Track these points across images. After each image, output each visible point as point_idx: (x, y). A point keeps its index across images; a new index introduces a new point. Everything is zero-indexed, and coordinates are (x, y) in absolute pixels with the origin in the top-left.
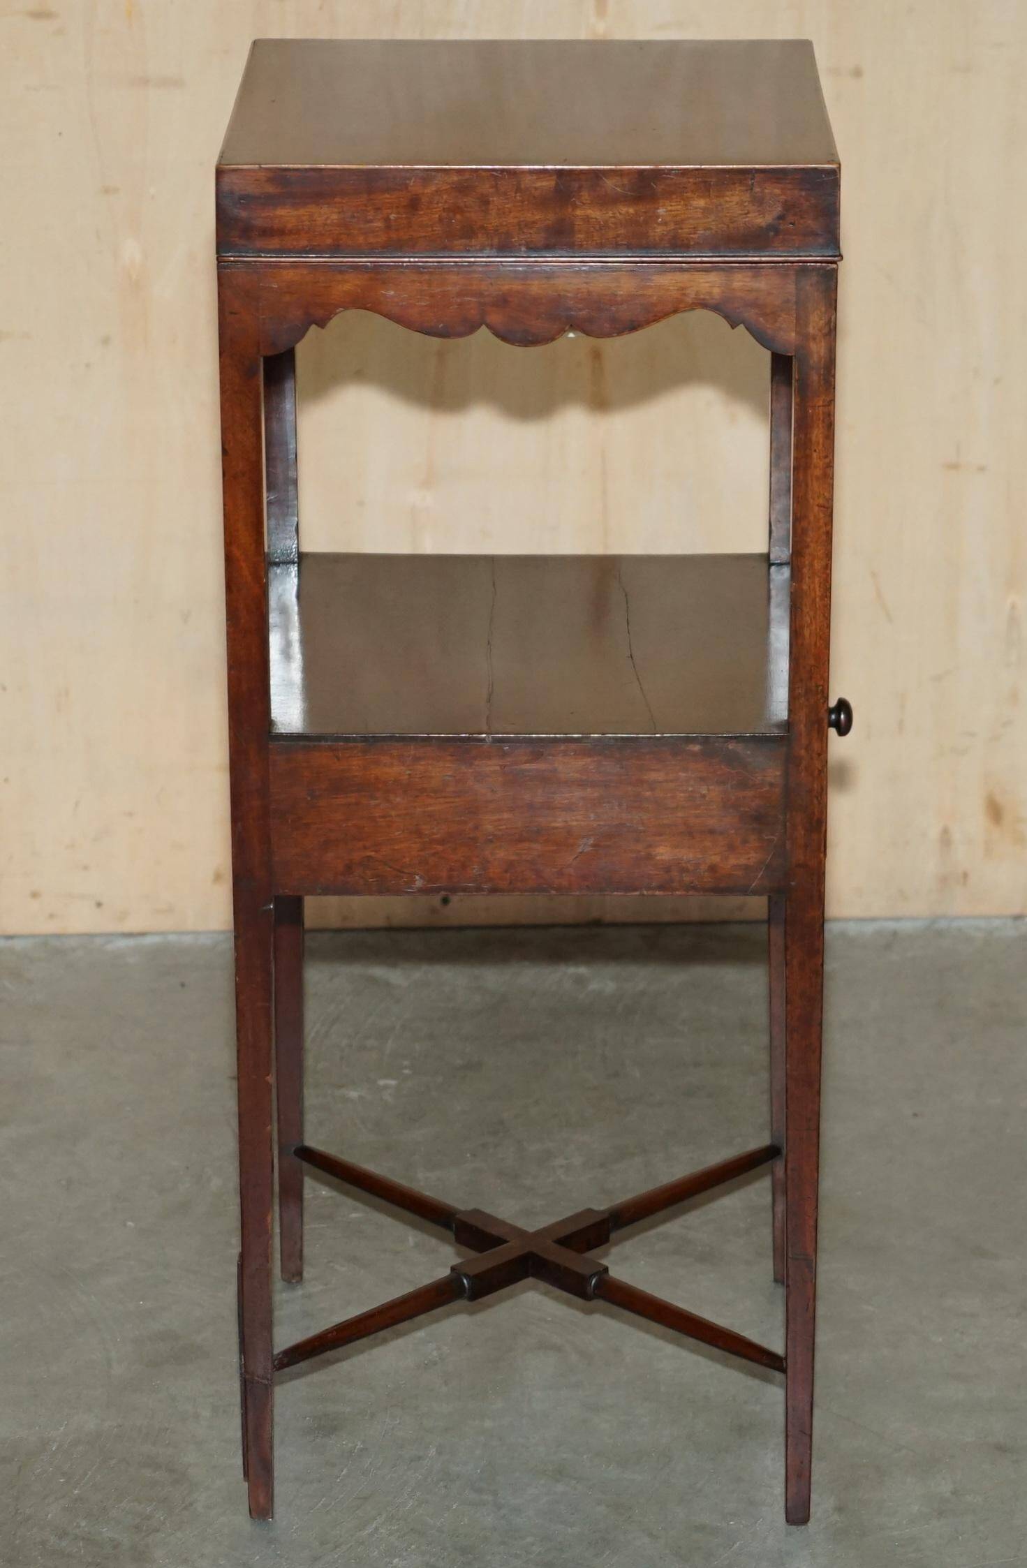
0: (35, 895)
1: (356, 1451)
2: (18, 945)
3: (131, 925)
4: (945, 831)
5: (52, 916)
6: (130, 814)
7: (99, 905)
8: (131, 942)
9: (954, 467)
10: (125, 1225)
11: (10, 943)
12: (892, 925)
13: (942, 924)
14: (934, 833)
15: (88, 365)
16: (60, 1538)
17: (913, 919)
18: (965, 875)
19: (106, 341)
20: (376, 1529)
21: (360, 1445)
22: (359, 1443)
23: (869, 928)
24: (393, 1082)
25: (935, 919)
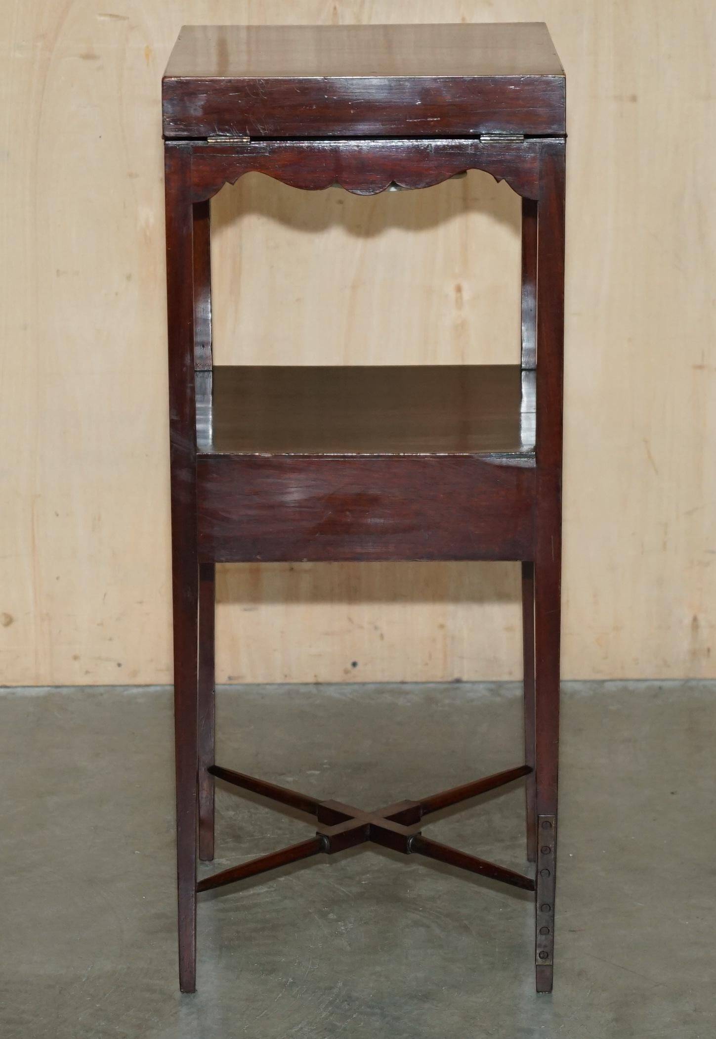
0: (76, 658)
1: (288, 984)
2: (65, 691)
3: (141, 680)
4: (695, 619)
5: (87, 672)
6: (141, 603)
7: (119, 665)
8: (140, 690)
9: (701, 367)
10: (134, 853)
11: (58, 690)
12: (657, 684)
13: (694, 683)
14: (688, 621)
15: (117, 294)
16: (87, 1032)
17: (674, 680)
18: (709, 650)
19: (129, 277)
20: (301, 1028)
21: (291, 980)
22: (290, 979)
23: (643, 686)
24: (317, 772)
25: (687, 680)
